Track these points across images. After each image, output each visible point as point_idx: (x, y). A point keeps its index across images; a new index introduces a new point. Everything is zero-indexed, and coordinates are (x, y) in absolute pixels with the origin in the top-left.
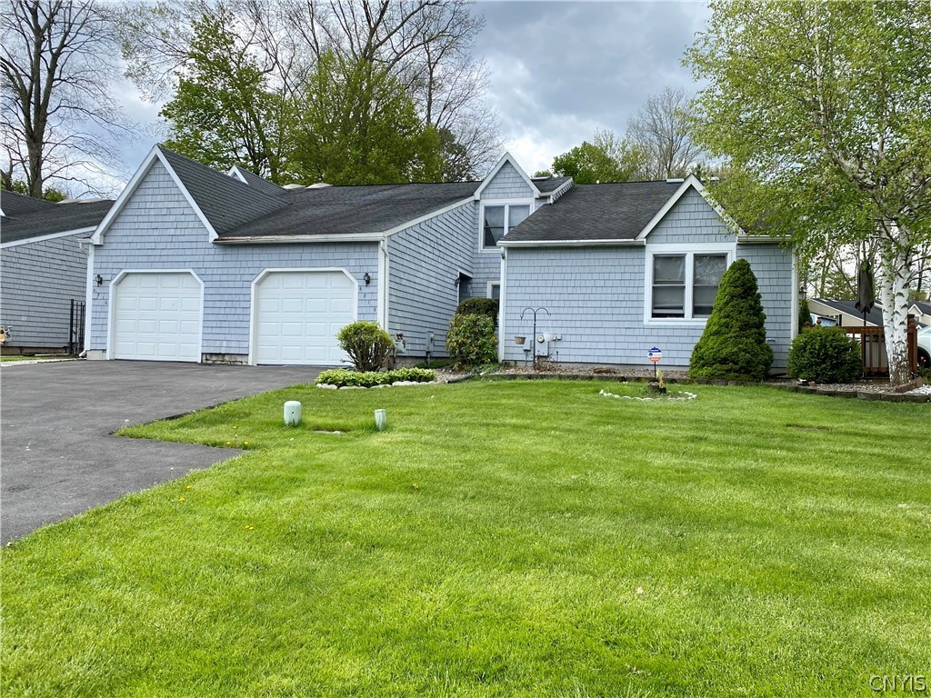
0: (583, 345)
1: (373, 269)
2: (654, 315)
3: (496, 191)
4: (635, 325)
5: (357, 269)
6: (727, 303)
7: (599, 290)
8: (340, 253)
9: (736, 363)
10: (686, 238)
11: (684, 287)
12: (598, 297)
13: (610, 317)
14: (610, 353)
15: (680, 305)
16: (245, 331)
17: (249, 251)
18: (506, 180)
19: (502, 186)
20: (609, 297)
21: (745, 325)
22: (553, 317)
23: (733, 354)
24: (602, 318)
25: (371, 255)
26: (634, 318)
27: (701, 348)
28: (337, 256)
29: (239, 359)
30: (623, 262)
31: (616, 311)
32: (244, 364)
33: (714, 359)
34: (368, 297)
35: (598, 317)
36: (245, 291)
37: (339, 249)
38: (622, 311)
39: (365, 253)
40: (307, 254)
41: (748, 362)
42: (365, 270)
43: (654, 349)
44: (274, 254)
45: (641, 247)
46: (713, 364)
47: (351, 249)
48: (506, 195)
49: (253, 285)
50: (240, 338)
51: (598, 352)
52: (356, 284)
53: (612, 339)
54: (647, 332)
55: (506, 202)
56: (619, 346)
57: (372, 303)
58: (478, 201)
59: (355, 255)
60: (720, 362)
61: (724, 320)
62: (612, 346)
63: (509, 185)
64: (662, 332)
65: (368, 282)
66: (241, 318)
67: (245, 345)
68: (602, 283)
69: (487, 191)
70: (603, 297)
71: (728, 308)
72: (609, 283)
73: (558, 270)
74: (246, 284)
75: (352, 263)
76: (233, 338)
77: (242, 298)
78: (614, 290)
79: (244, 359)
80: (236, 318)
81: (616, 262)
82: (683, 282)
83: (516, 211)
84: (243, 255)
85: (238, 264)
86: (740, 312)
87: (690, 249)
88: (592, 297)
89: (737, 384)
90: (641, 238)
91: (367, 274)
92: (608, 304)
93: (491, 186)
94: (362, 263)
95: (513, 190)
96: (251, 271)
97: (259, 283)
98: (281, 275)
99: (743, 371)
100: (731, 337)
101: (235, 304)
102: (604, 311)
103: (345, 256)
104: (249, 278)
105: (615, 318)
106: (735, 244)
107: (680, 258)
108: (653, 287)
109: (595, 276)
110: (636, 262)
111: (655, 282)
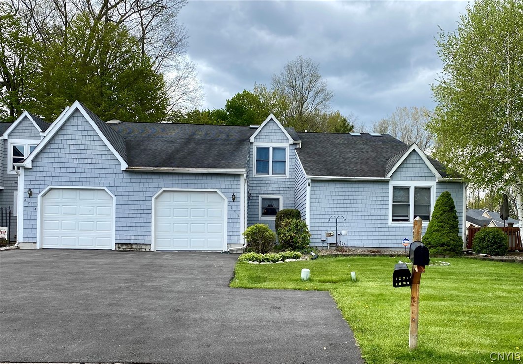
0: (355, 237)
1: (238, 191)
2: (394, 220)
3: (264, 137)
4: (383, 225)
5: (227, 191)
6: (441, 215)
7: (364, 206)
8: (215, 180)
9: (449, 246)
10: (411, 178)
11: (409, 205)
12: (363, 210)
13: (370, 221)
14: (370, 241)
15: (406, 214)
16: (148, 229)
17: (149, 177)
18: (270, 131)
19: (268, 134)
20: (370, 210)
21: (451, 226)
22: (347, 221)
23: (448, 241)
24: (366, 221)
25: (236, 182)
26: (383, 222)
27: (428, 238)
28: (213, 182)
29: (143, 247)
30: (377, 190)
31: (373, 218)
32: (148, 250)
33: (437, 245)
34: (234, 208)
35: (364, 221)
36: (147, 203)
37: (214, 178)
38: (377, 218)
39: (232, 181)
40: (192, 180)
41: (455, 246)
42: (232, 191)
43: (406, 239)
44: (169, 179)
45: (387, 182)
46: (436, 247)
47: (222, 178)
48: (271, 140)
49: (153, 199)
50: (146, 233)
51: (363, 241)
52: (226, 200)
53: (371, 233)
54: (390, 230)
55: (271, 145)
56: (375, 237)
57: (237, 212)
58: (252, 143)
59: (225, 182)
60: (440, 246)
61: (441, 224)
62: (371, 237)
63: (273, 134)
64: (398, 230)
65: (234, 199)
66: (145, 220)
67: (148, 238)
68: (365, 202)
69: (258, 137)
70: (366, 210)
71: (442, 218)
72: (370, 202)
73: (341, 193)
74: (147, 198)
75: (223, 186)
76: (140, 233)
77: (145, 207)
78: (372, 206)
79: (147, 247)
80: (141, 220)
81: (373, 190)
82: (408, 202)
83: (277, 151)
84: (144, 179)
85: (142, 185)
86: (449, 220)
87: (412, 184)
88: (360, 210)
89: (450, 257)
90: (388, 177)
91: (234, 194)
92: (369, 214)
93: (261, 134)
94: (230, 187)
95: (275, 137)
96: (152, 190)
97: (156, 198)
98: (172, 193)
99: (452, 250)
100: (445, 233)
101: (140, 211)
102: (367, 218)
103: (218, 182)
104: (150, 194)
105: (373, 221)
106: (435, 182)
107: (407, 189)
108: (393, 205)
109: (362, 198)
110: (384, 190)
111: (394, 202)
